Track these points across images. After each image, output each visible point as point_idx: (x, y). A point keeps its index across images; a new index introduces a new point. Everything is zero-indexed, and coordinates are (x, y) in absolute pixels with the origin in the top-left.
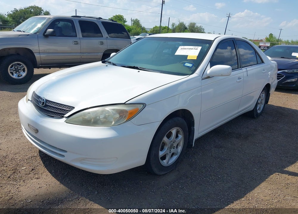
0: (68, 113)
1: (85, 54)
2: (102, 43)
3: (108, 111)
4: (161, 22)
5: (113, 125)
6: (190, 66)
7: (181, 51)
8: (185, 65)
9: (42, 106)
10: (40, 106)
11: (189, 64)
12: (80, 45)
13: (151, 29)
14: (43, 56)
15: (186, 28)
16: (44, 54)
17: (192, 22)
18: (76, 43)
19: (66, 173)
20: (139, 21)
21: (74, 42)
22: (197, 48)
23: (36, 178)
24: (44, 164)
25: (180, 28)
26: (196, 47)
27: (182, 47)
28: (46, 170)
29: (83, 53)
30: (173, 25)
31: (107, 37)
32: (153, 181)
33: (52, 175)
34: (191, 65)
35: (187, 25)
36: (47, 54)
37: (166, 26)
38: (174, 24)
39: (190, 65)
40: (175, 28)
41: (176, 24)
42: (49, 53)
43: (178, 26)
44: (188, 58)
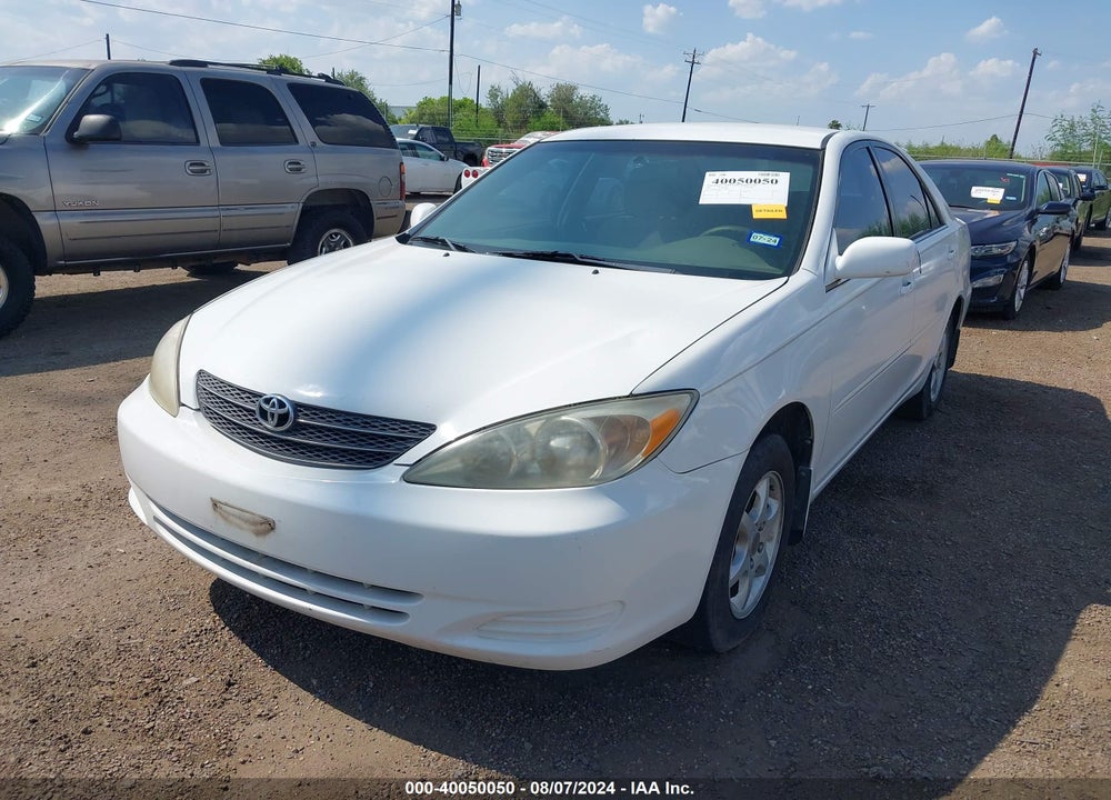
0: (409, 448)
1: (233, 213)
2: (296, 167)
3: (577, 425)
4: (451, 83)
5: (600, 480)
6: (772, 243)
7: (718, 189)
8: (752, 239)
9: (280, 429)
10: (268, 430)
11: (767, 237)
12: (212, 178)
13: (409, 108)
14: (72, 224)
15: (542, 106)
16: (72, 216)
17: (562, 83)
18: (200, 169)
19: (372, 685)
20: (361, 79)
21: (191, 165)
22: (775, 178)
23: (260, 716)
24: (261, 655)
25: (520, 105)
26: (771, 175)
27: (718, 175)
28: (284, 681)
29: (228, 207)
30: (494, 93)
31: (314, 144)
32: (707, 679)
33: (321, 699)
34: (774, 239)
35: (545, 92)
36: (86, 215)
37: (465, 99)
38: (498, 90)
39: (772, 241)
40: (502, 106)
41: (503, 89)
42: (93, 211)
43: (513, 99)
44: (756, 215)
